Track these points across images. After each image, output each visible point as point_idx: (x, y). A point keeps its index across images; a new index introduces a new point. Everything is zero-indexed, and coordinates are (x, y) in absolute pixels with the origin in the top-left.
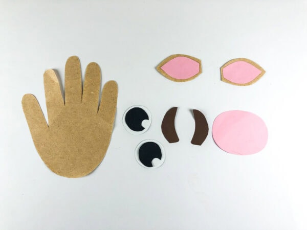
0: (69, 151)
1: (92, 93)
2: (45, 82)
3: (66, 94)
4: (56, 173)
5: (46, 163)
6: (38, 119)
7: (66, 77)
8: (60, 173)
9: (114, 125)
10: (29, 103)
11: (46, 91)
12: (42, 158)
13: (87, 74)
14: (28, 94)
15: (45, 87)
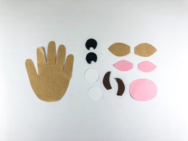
0: (48, 88)
1: (61, 60)
2: (37, 53)
3: (48, 60)
4: (41, 99)
5: (36, 94)
6: (33, 72)
7: (48, 52)
8: (43, 99)
9: (71, 77)
10: (29, 64)
11: (37, 58)
12: (34, 91)
13: (59, 50)
14: (29, 59)
15: (37, 56)
